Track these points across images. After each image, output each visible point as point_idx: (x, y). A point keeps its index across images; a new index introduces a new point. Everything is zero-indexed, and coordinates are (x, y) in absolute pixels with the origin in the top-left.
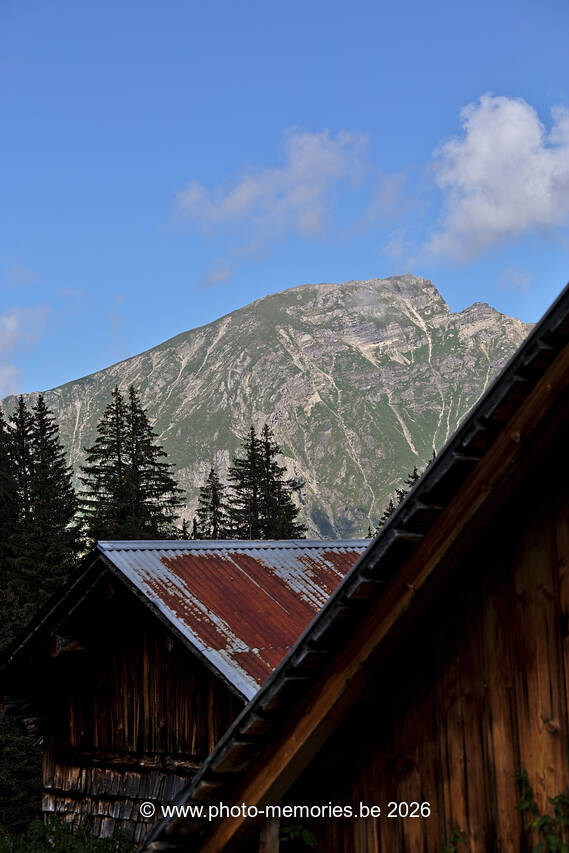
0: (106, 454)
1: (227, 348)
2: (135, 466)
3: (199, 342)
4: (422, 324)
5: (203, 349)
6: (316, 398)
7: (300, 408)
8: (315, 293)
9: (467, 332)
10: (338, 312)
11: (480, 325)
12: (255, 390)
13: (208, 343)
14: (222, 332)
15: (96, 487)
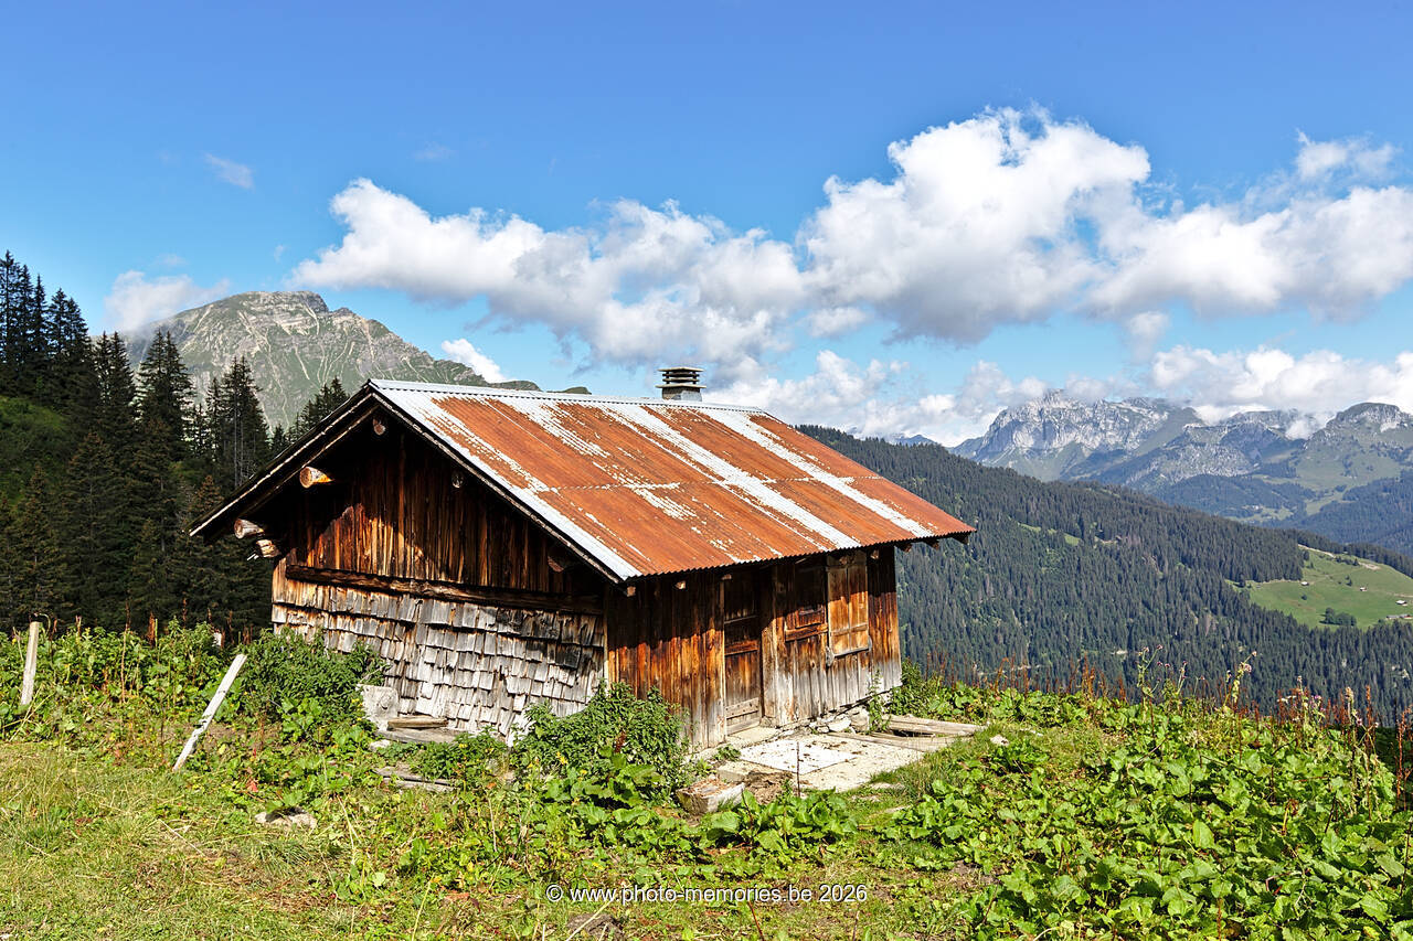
0: (152, 366)
1: (210, 320)
2: (169, 374)
3: (195, 316)
4: (314, 316)
5: (197, 320)
6: (257, 348)
7: (249, 353)
8: (259, 296)
9: (337, 321)
10: (271, 306)
11: (344, 318)
12: (225, 342)
13: (200, 317)
14: (207, 313)
15: (146, 384)
